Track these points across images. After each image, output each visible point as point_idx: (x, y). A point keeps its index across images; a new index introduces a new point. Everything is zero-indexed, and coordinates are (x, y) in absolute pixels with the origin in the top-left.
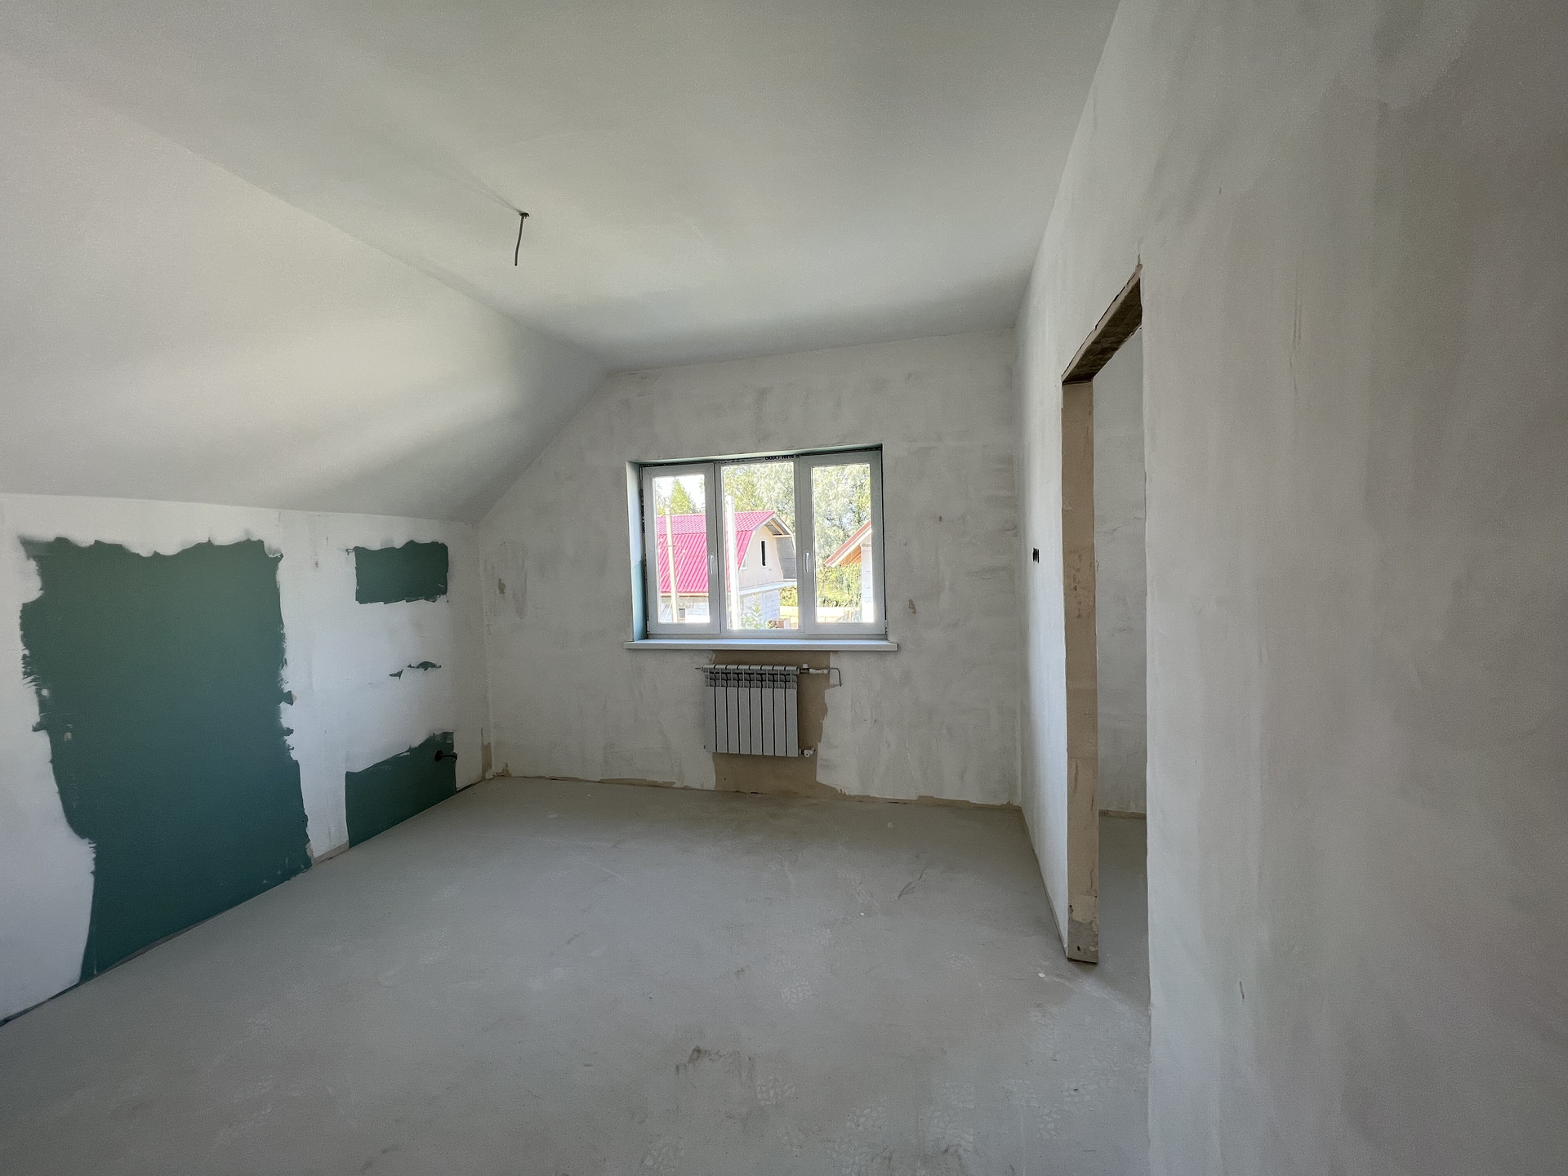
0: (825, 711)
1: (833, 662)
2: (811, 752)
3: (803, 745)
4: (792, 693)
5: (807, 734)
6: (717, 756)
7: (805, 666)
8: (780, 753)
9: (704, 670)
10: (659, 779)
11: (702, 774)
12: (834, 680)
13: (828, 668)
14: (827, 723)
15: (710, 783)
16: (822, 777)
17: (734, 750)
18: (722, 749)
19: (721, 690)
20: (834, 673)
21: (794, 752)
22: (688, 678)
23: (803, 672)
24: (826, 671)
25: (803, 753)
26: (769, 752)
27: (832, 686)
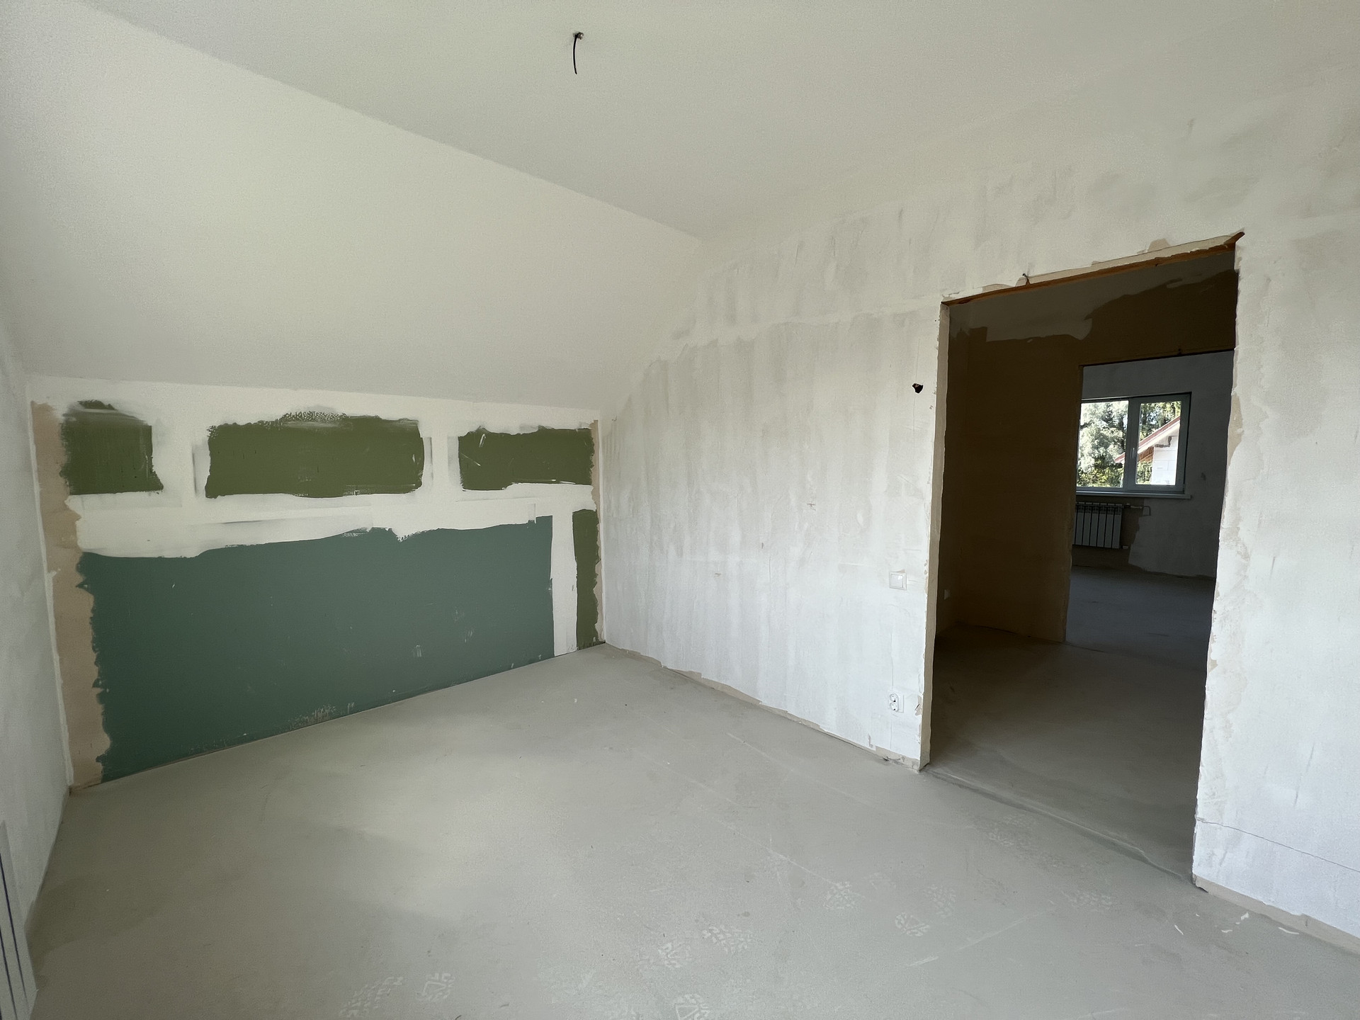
0: (1138, 527)
1: (1147, 503)
2: (1127, 547)
3: (1121, 544)
4: (1118, 517)
5: (1126, 537)
7: (1128, 504)
8: (1108, 545)
12: (1146, 511)
13: (1143, 506)
14: (1139, 534)
16: (1132, 561)
17: (1085, 544)
20: (1146, 508)
21: (1116, 545)
23: (1126, 508)
24: (1141, 508)
25: (1122, 547)
26: (1102, 545)
27: (1145, 516)
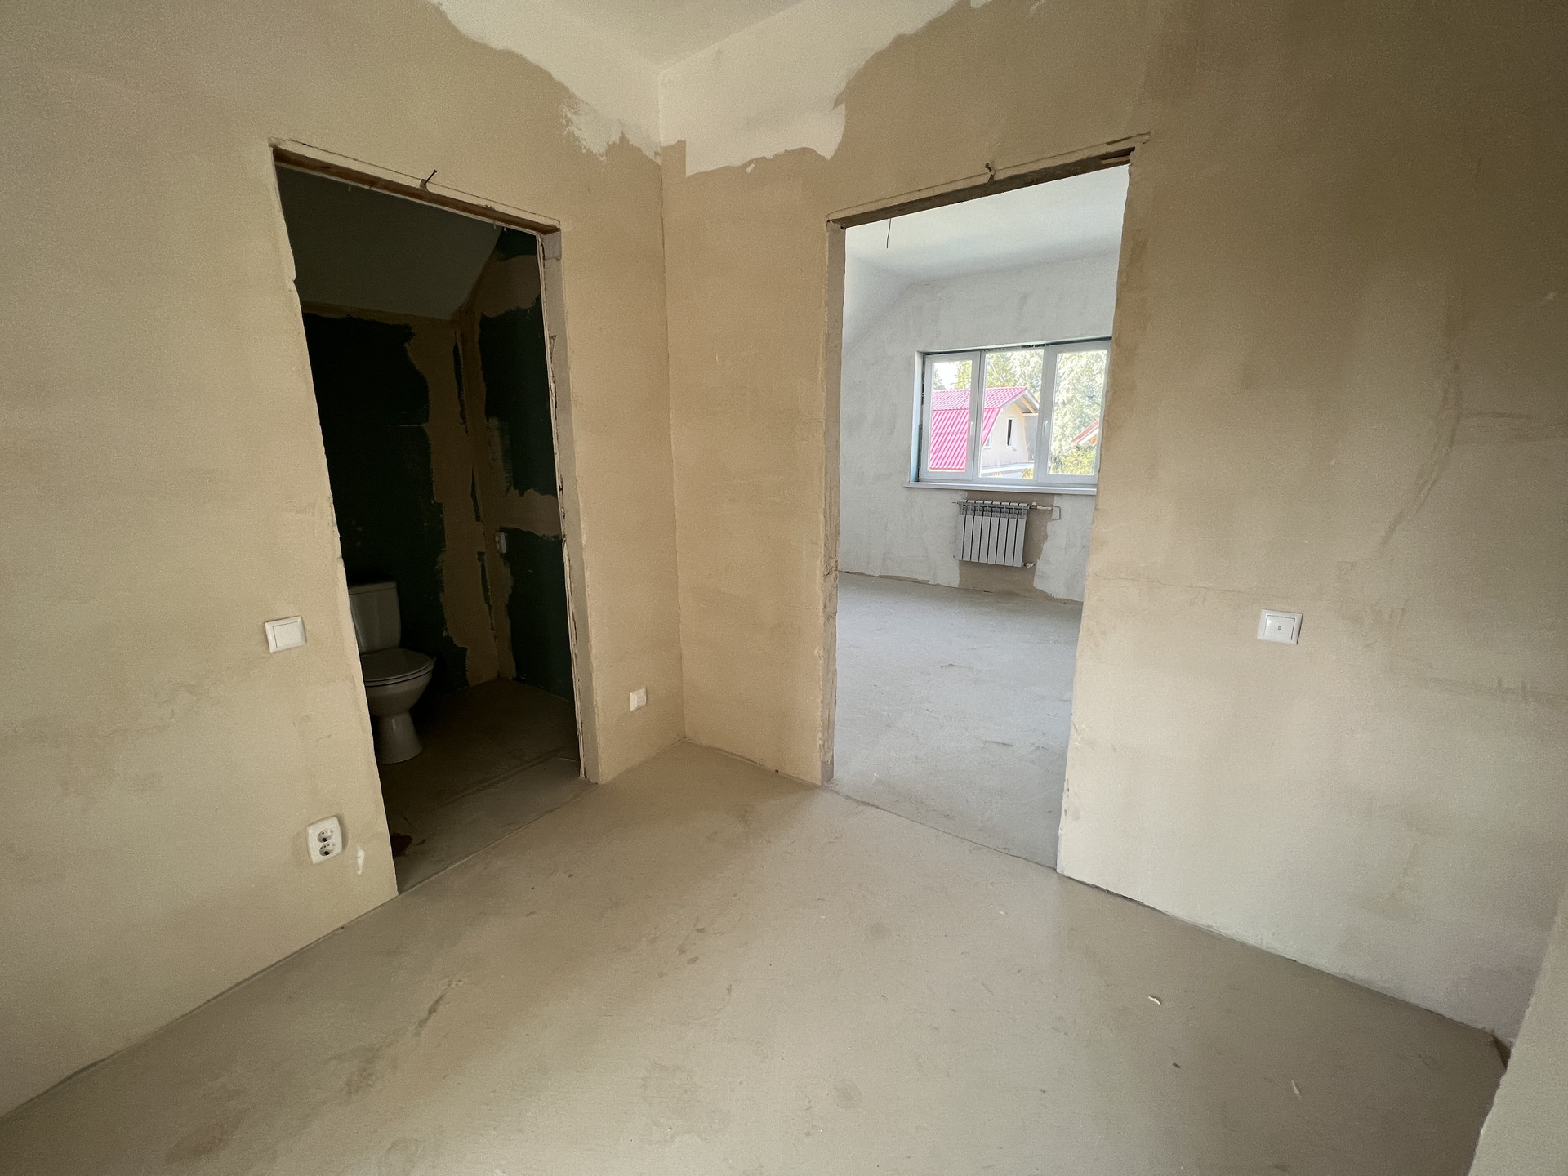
0: (1046, 537)
1: (1057, 502)
2: (1032, 565)
3: (1025, 561)
4: (1022, 523)
5: (1030, 551)
6: (963, 563)
7: (1034, 504)
8: (1009, 563)
9: (959, 503)
10: (920, 578)
11: (950, 575)
12: (1055, 514)
13: (1052, 506)
14: (1046, 546)
15: (955, 583)
16: (1038, 584)
17: (975, 559)
18: (967, 558)
19: (970, 518)
20: (1056, 510)
21: (1018, 563)
22: (947, 508)
23: (1032, 508)
24: (1050, 508)
25: (1025, 565)
26: (1000, 562)
27: (1054, 520)
